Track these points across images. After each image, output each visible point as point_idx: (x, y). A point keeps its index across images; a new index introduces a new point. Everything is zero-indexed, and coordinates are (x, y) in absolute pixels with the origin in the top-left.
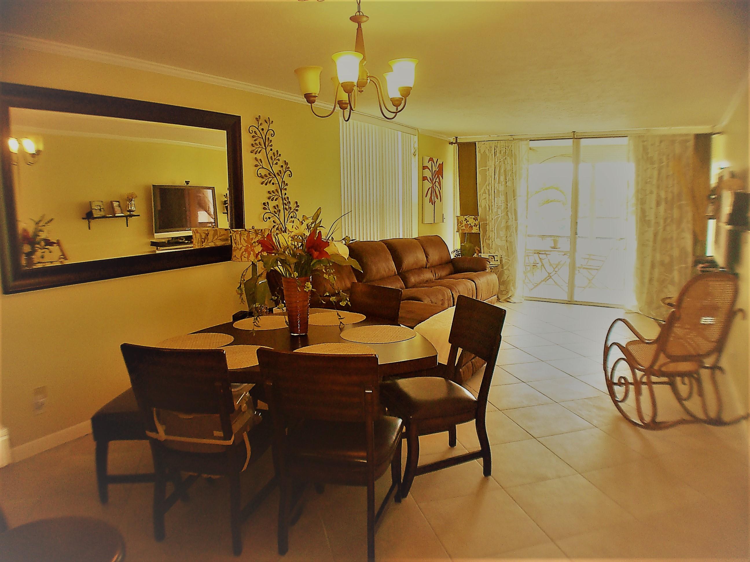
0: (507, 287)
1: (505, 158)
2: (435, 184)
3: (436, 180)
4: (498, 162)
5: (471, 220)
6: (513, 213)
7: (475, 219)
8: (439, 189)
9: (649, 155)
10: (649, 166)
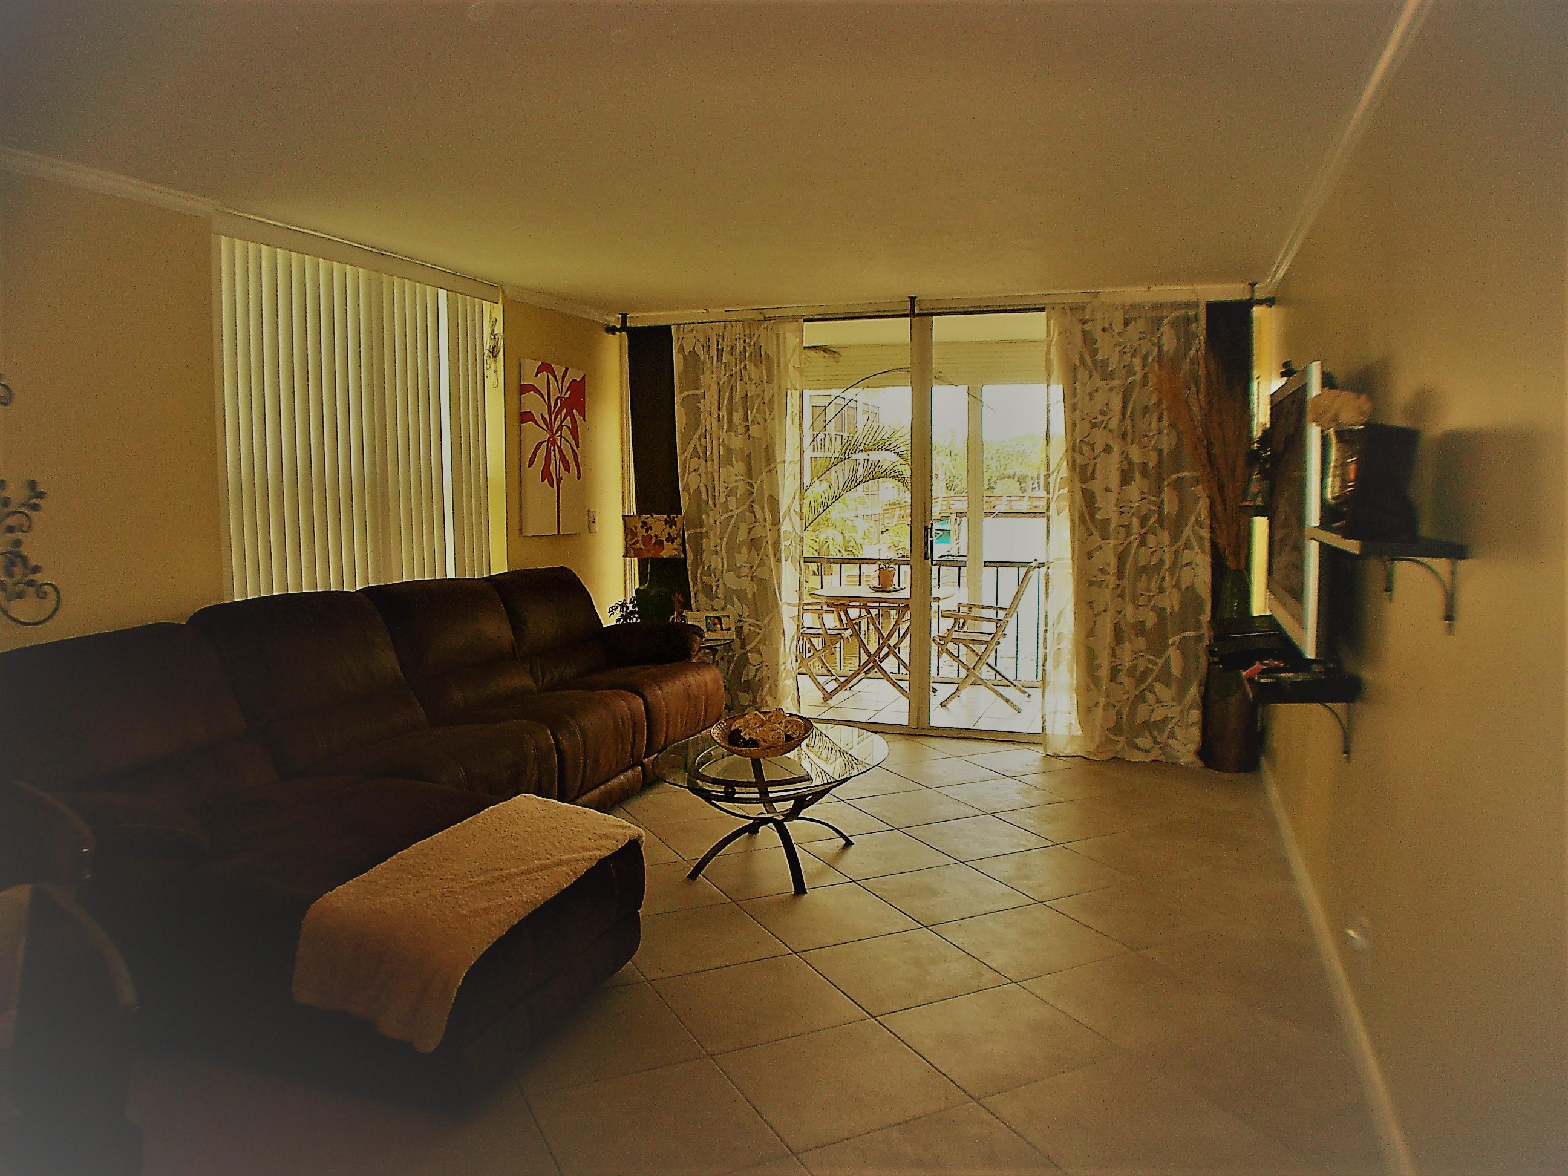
0: (755, 697)
1: (743, 365)
2: (559, 433)
3: (562, 422)
4: (725, 377)
5: (658, 524)
6: (766, 506)
7: (671, 523)
8: (575, 448)
9: (1099, 357)
10: (1099, 383)
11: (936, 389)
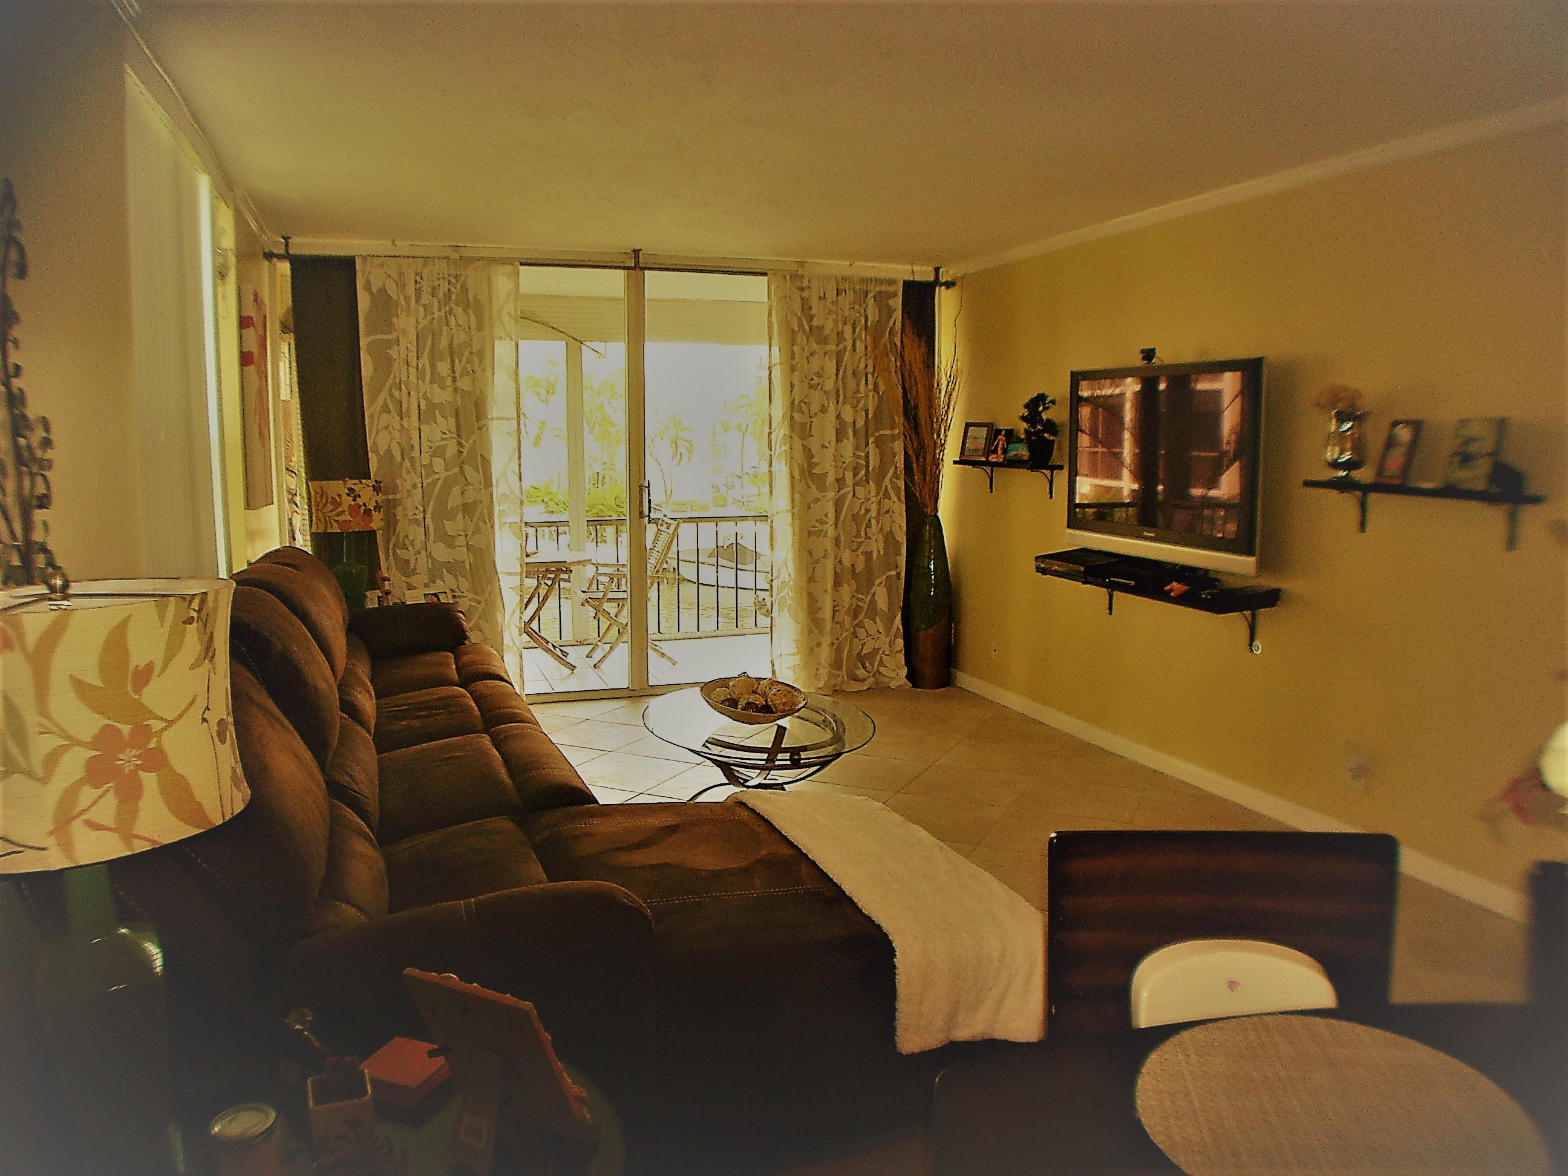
4: (426, 321)
6: (479, 467)
7: (377, 489)
9: (815, 323)
10: (815, 347)
11: (648, 345)
